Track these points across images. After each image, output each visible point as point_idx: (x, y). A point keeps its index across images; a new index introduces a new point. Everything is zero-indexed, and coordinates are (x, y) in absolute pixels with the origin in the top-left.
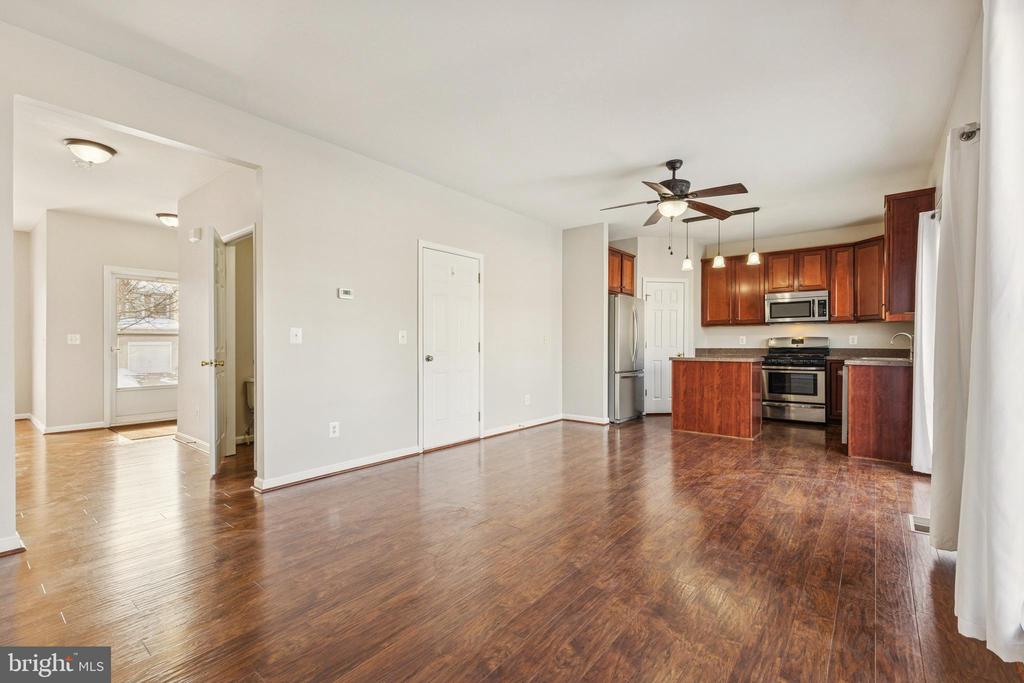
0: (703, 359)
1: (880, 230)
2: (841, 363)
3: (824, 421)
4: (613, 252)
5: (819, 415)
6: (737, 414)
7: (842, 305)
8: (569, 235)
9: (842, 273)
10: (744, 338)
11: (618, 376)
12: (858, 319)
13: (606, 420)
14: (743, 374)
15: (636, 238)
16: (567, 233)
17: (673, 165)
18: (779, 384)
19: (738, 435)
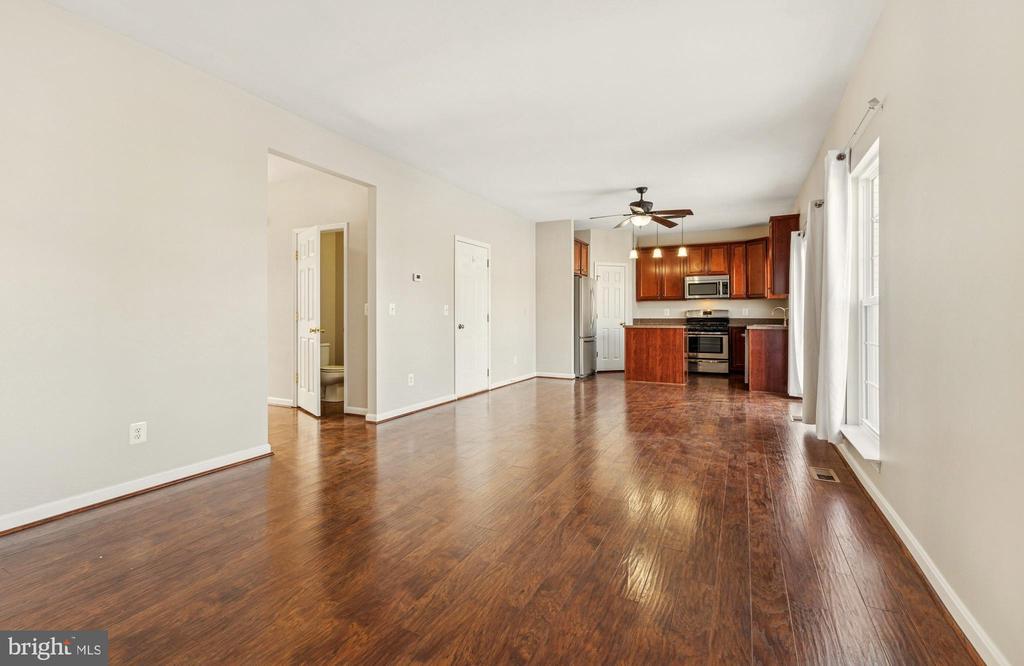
0: (639, 327)
1: (767, 233)
2: (743, 329)
3: (727, 372)
4: (577, 242)
5: (724, 368)
6: (674, 366)
7: (738, 285)
8: (541, 227)
9: (737, 262)
10: (668, 310)
11: (582, 341)
12: (749, 297)
13: (573, 376)
14: (678, 337)
15: (589, 231)
16: (539, 225)
17: (641, 190)
18: (694, 345)
19: (675, 382)
